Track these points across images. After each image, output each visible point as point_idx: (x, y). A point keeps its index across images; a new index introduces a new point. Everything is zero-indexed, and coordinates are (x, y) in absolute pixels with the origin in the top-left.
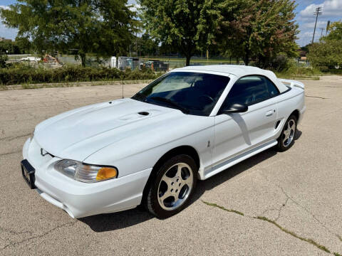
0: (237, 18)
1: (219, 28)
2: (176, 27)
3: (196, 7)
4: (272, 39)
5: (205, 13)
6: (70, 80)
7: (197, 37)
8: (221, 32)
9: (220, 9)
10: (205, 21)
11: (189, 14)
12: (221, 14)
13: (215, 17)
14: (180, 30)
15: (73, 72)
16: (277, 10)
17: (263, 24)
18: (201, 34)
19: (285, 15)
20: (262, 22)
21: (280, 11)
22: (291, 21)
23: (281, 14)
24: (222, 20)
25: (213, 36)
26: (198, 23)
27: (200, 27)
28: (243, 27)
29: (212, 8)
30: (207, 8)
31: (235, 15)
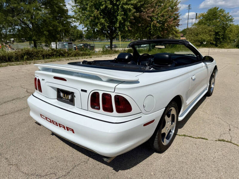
0: (144, 11)
1: (132, 18)
2: (103, 18)
3: (116, 4)
4: (166, 25)
5: (122, 7)
6: (28, 59)
7: (118, 25)
8: (134, 21)
9: (132, 5)
10: (123, 13)
11: (111, 9)
12: (134, 8)
13: (130, 10)
14: (106, 20)
15: (30, 53)
16: (168, 5)
17: (159, 15)
18: (120, 22)
19: (172, 8)
20: (159, 14)
21: (170, 6)
22: (177, 13)
23: (170, 8)
24: (134, 12)
25: (129, 24)
26: (118, 15)
27: (119, 18)
28: (148, 17)
29: (126, 4)
30: (123, 4)
31: (142, 9)
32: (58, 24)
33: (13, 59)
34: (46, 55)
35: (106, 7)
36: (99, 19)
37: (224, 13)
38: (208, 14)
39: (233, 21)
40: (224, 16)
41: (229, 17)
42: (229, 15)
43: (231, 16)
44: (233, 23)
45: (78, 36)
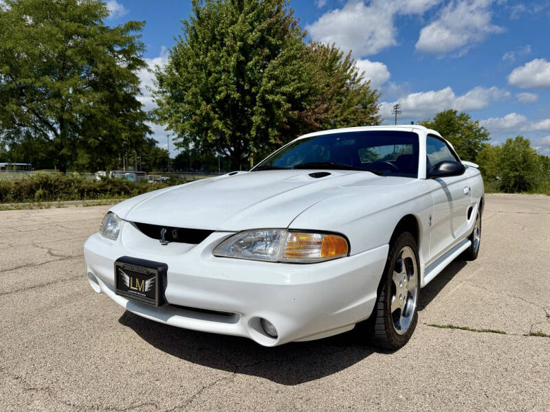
0: (308, 107)
1: (285, 120)
2: (220, 119)
3: (250, 90)
5: (263, 99)
7: (253, 133)
8: (288, 127)
9: (283, 94)
10: (264, 110)
11: (238, 101)
12: (288, 101)
13: (279, 105)
14: (226, 124)
15: (50, 185)
16: (355, 100)
17: (339, 119)
18: (258, 128)
19: (365, 107)
20: (336, 116)
21: (359, 102)
22: (375, 116)
23: (360, 106)
24: (289, 109)
25: (276, 133)
26: (253, 114)
27: (256, 119)
28: (316, 120)
29: (271, 92)
30: (266, 91)
31: (304, 103)
32: (121, 125)
33: (9, 196)
34: (89, 191)
35: (228, 96)
36: (210, 120)
37: (468, 122)
38: (436, 122)
39: (488, 138)
40: (470, 128)
41: (479, 131)
42: (480, 126)
43: (482, 128)
44: (488, 142)
45: (158, 161)
